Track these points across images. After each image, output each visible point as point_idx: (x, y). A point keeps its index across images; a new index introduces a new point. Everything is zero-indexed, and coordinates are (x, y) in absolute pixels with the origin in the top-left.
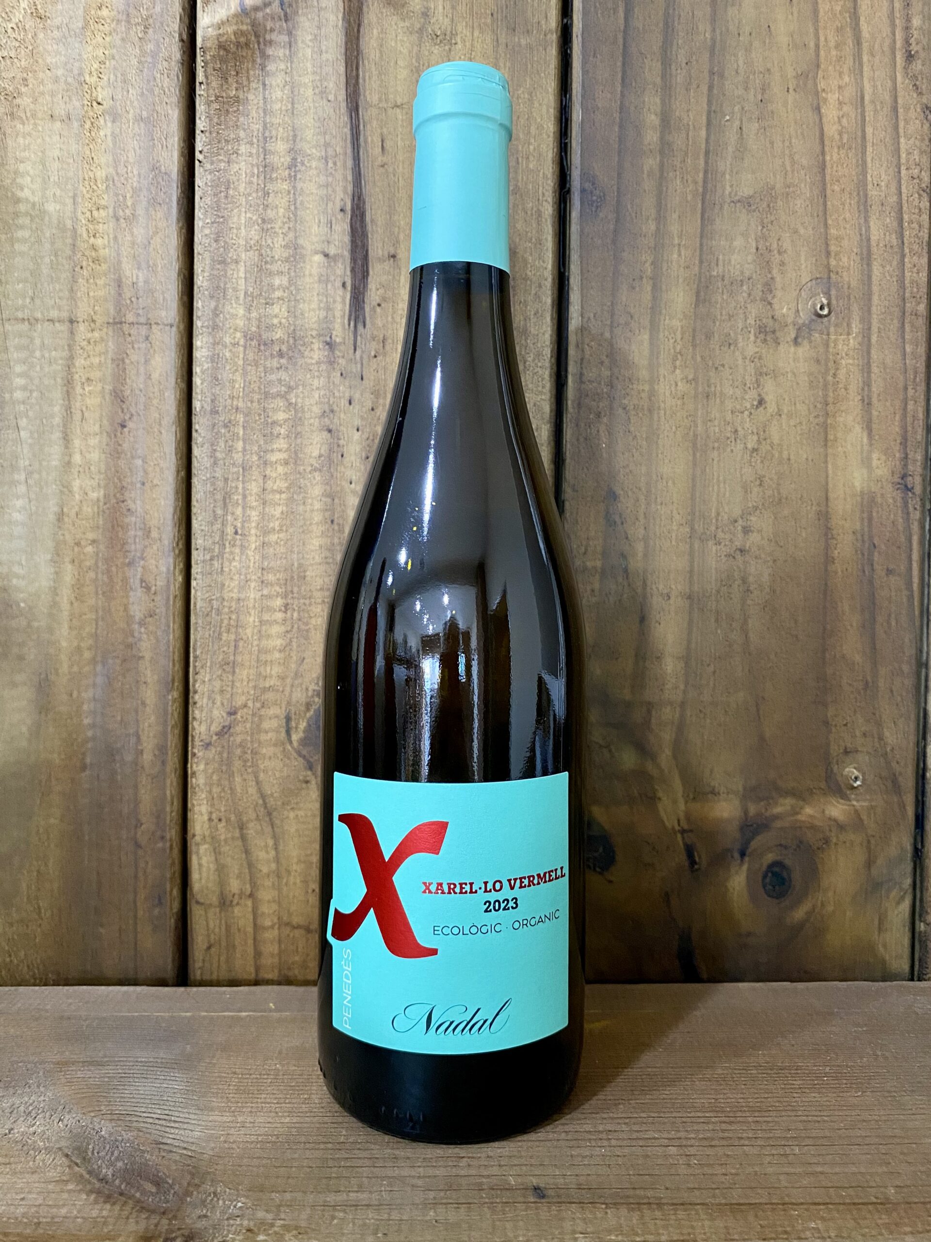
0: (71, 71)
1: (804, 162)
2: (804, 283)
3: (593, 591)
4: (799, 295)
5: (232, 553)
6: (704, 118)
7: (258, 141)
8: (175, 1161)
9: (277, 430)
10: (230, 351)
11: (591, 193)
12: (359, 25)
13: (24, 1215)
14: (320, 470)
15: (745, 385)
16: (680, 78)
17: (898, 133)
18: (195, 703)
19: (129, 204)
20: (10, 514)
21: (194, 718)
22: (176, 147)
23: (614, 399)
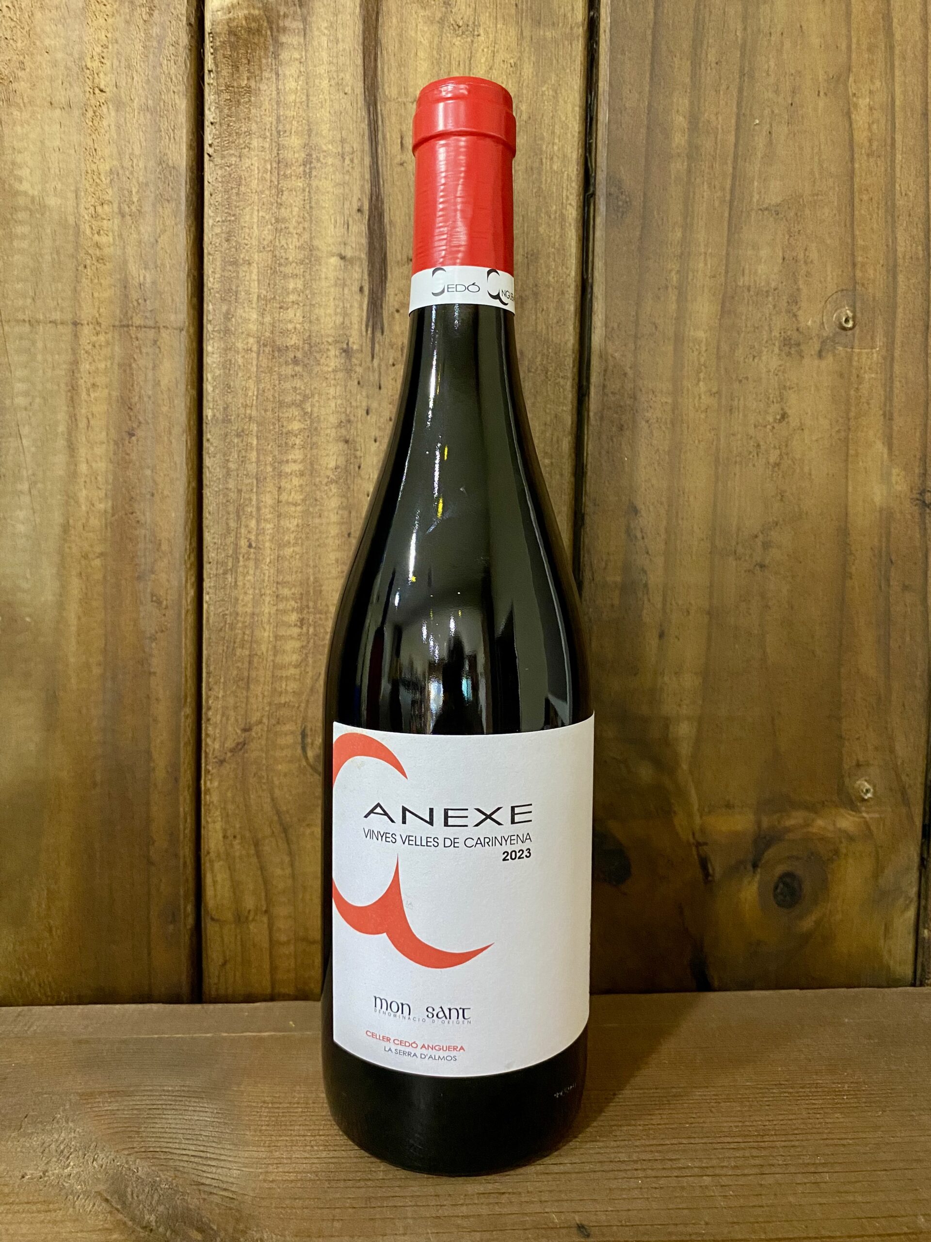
0: (71, 55)
1: (833, 169)
2: (829, 294)
3: (612, 606)
4: (825, 307)
5: (245, 566)
6: (733, 121)
7: (271, 135)
8: (217, 1204)
9: (292, 440)
10: (243, 357)
11: (617, 197)
12: (378, 13)
14: (337, 482)
15: (768, 398)
16: (708, 79)
18: (208, 720)
19: (135, 199)
20: (13, 526)
21: (207, 735)
22: (184, 139)
23: (637, 411)
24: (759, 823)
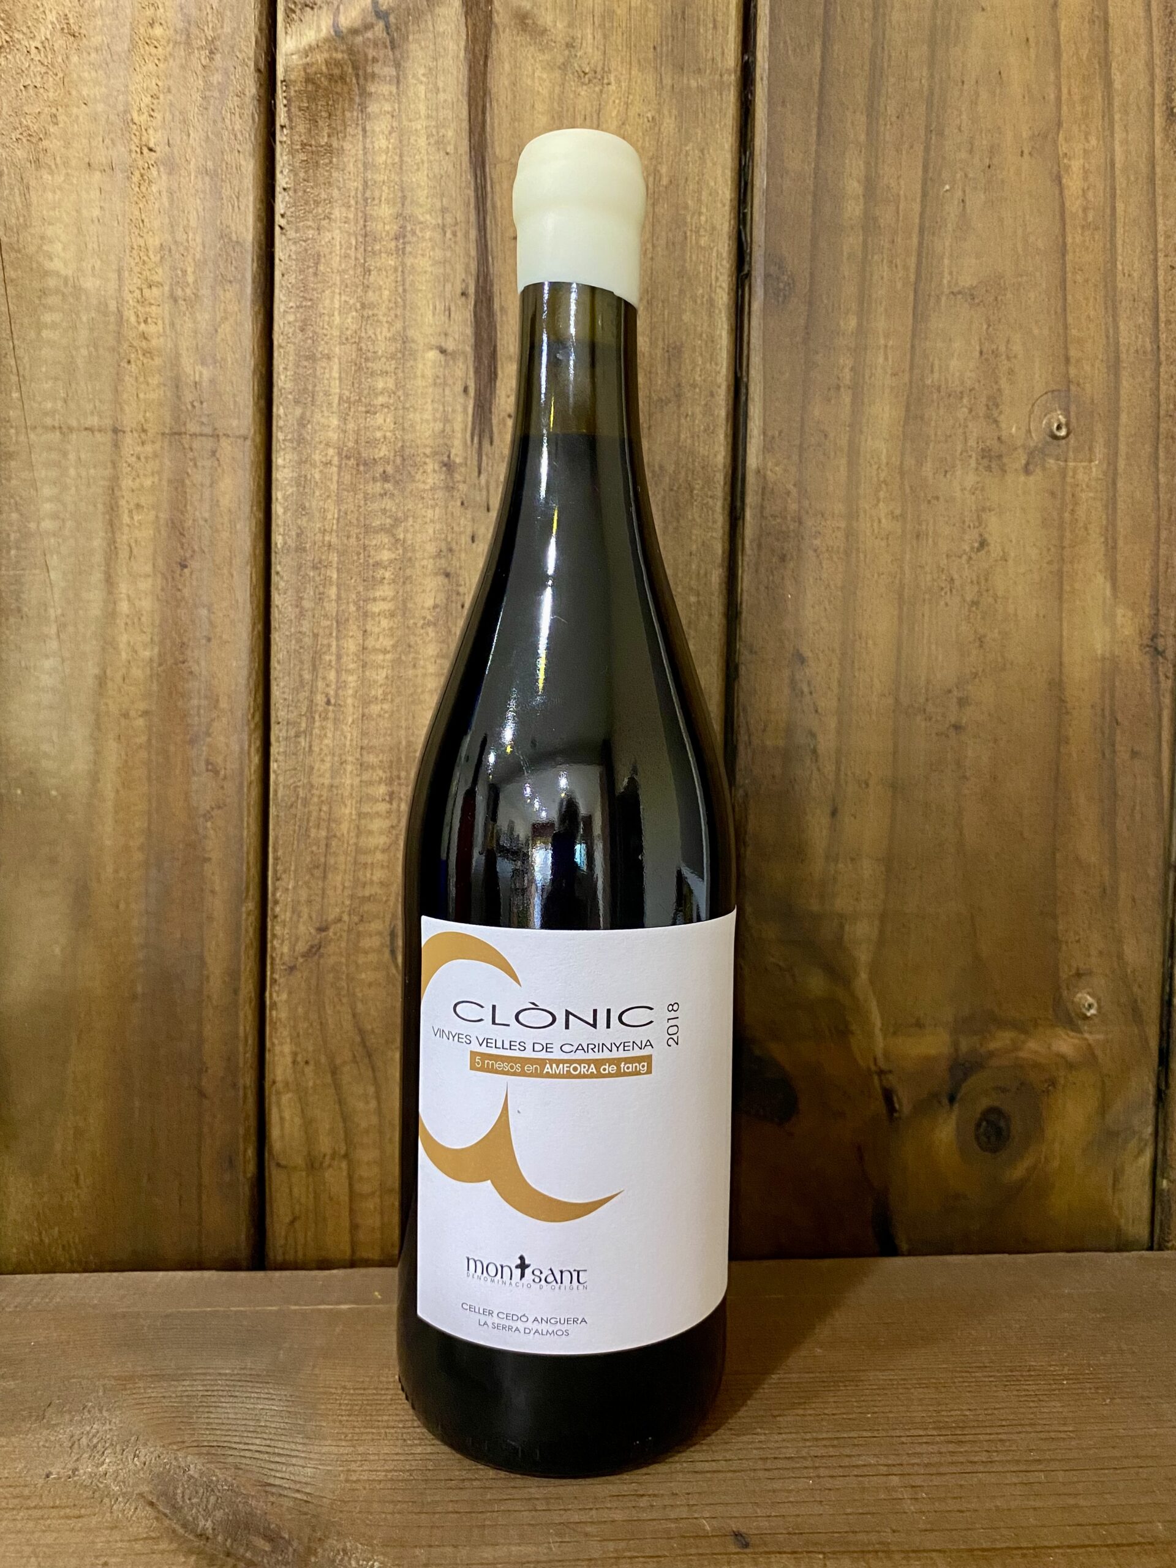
0: (114, 107)
1: (1040, 244)
2: (1036, 396)
3: (774, 777)
4: (1031, 412)
5: (322, 728)
6: (919, 187)
7: (357, 203)
8: (289, 1509)
9: (380, 573)
10: (321, 471)
11: (778, 279)
12: (486, 57)
14: (435, 625)
15: (964, 522)
16: (888, 136)
17: (1155, 212)
18: (276, 917)
19: (190, 279)
20: (38, 678)
21: (274, 936)
22: (251, 209)
23: (803, 538)
24: (956, 1045)
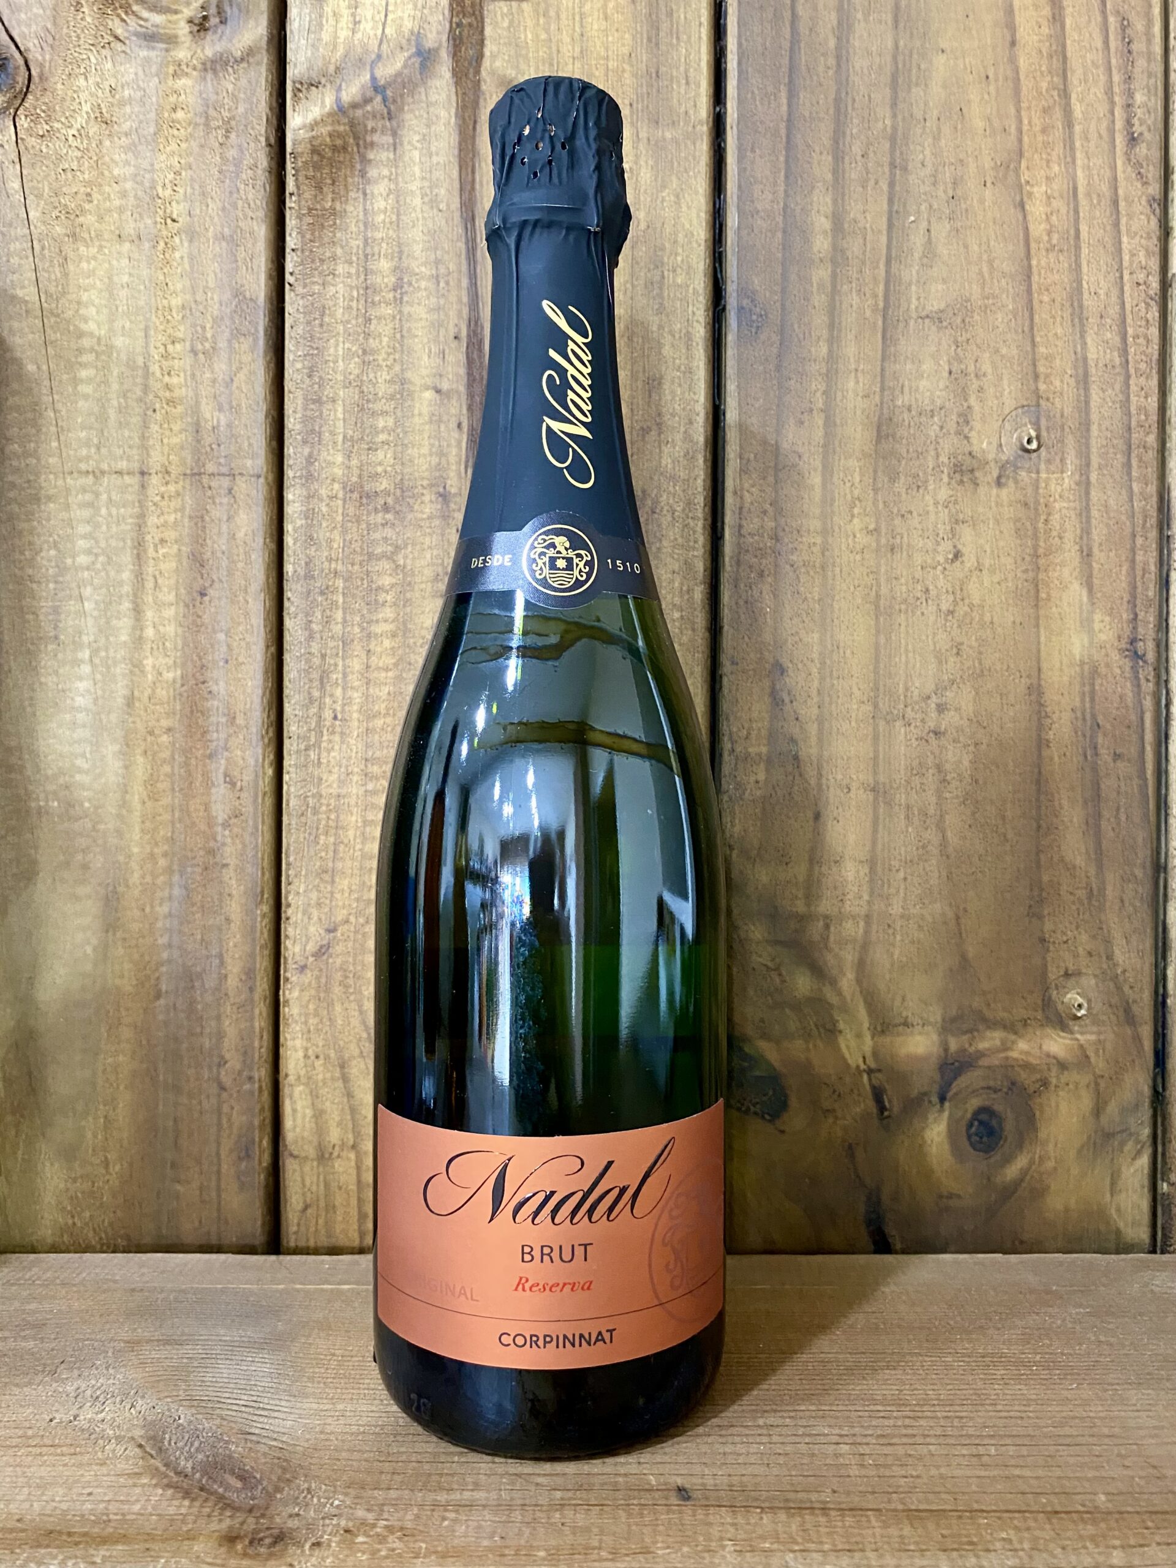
0: (142, 183)
1: (1006, 268)
2: (1006, 412)
3: (757, 782)
4: (1002, 427)
5: (330, 741)
6: (885, 219)
7: (358, 259)
8: (265, 1454)
9: (382, 597)
10: (327, 505)
11: (751, 311)
12: (475, 122)
13: (92, 1512)
15: (938, 535)
16: (853, 174)
17: (1119, 232)
18: (288, 919)
19: (209, 335)
20: (73, 699)
21: (287, 937)
22: (263, 269)
23: (779, 554)
24: (945, 1045)
